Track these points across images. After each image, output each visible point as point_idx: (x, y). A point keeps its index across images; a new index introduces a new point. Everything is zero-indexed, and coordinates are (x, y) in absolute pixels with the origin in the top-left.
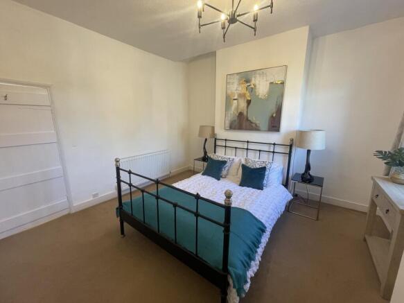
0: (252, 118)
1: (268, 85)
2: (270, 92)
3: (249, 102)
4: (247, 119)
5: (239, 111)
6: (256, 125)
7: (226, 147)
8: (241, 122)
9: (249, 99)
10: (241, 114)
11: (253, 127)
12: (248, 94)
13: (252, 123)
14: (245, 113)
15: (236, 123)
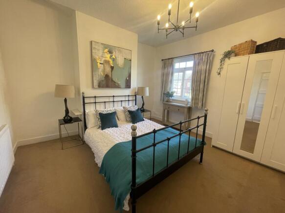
0: (115, 79)
1: (123, 59)
2: (125, 64)
3: (112, 68)
4: (112, 80)
5: (106, 73)
6: (118, 84)
7: (95, 103)
8: (107, 82)
9: (113, 66)
10: (107, 76)
11: (116, 86)
12: (111, 62)
13: (115, 83)
14: (110, 76)
15: (104, 83)
